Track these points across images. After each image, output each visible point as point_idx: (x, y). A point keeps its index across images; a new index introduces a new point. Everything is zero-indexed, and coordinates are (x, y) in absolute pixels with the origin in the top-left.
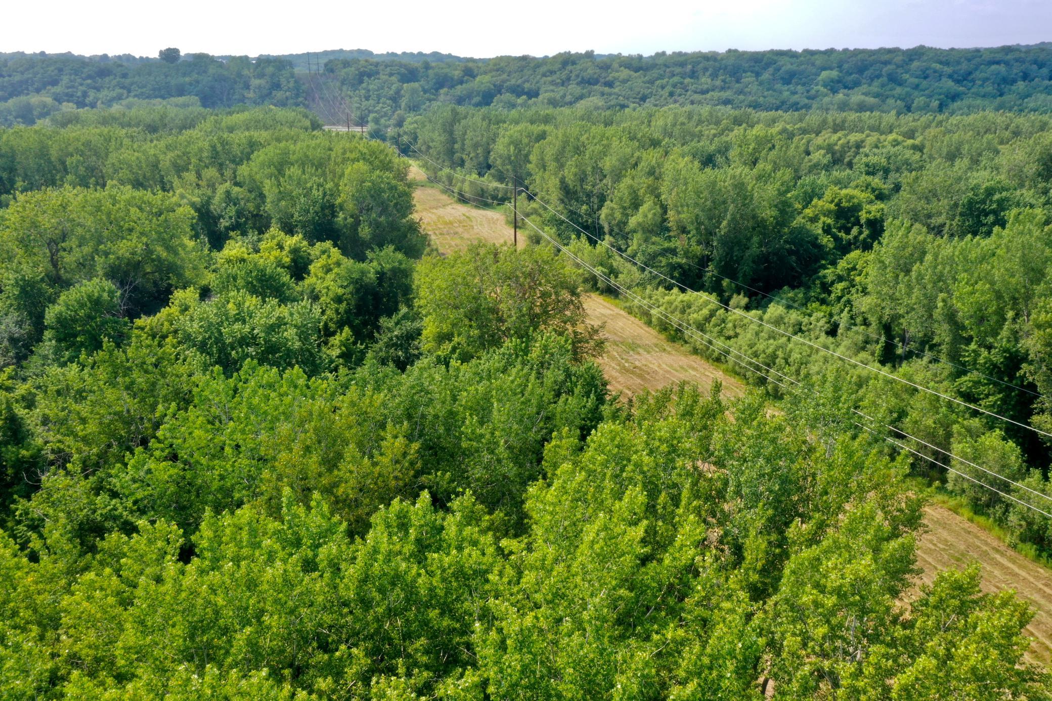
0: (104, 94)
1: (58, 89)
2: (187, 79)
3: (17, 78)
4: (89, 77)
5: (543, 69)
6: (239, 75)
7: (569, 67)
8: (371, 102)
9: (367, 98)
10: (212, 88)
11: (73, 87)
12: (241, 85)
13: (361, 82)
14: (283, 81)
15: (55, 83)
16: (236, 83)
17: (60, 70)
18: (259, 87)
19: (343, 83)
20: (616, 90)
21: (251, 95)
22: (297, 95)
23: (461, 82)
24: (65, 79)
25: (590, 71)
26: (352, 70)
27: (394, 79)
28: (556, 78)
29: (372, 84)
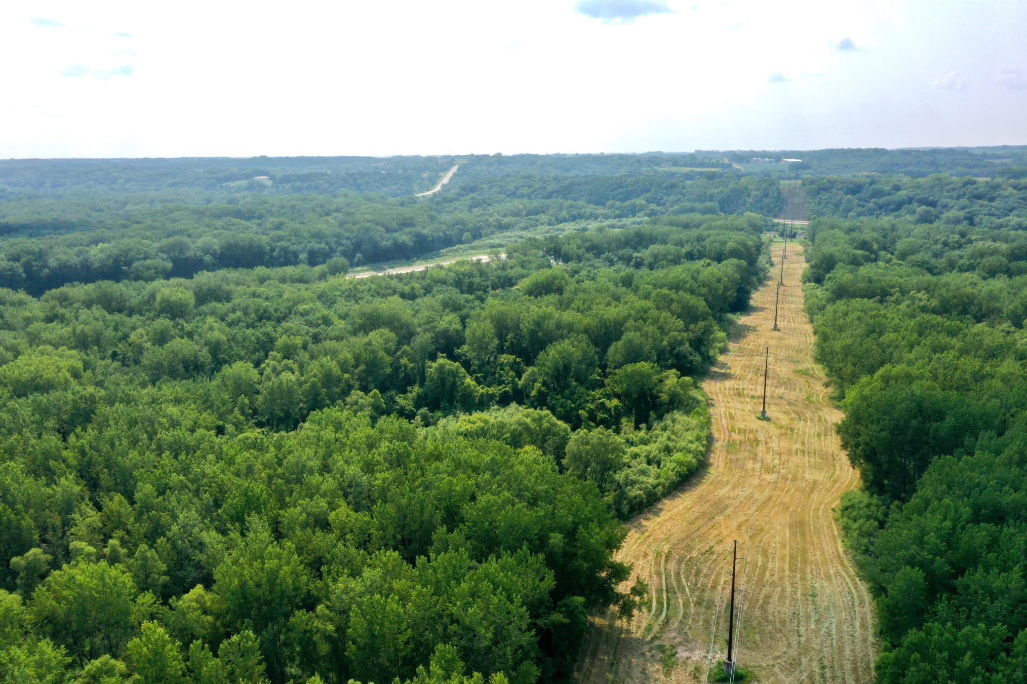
0: (672, 198)
1: (648, 195)
2: (716, 191)
3: (630, 188)
4: (665, 188)
5: (949, 187)
6: (746, 188)
7: (969, 186)
9: (819, 204)
10: (729, 196)
11: (656, 194)
12: (746, 194)
13: (819, 193)
14: (771, 192)
15: (648, 191)
17: (652, 184)
18: (756, 196)
19: (808, 194)
20: (994, 204)
21: (750, 200)
22: (777, 201)
23: (889, 194)
24: (653, 189)
25: (981, 190)
26: (814, 186)
27: (841, 192)
28: (955, 194)
29: (824, 196)
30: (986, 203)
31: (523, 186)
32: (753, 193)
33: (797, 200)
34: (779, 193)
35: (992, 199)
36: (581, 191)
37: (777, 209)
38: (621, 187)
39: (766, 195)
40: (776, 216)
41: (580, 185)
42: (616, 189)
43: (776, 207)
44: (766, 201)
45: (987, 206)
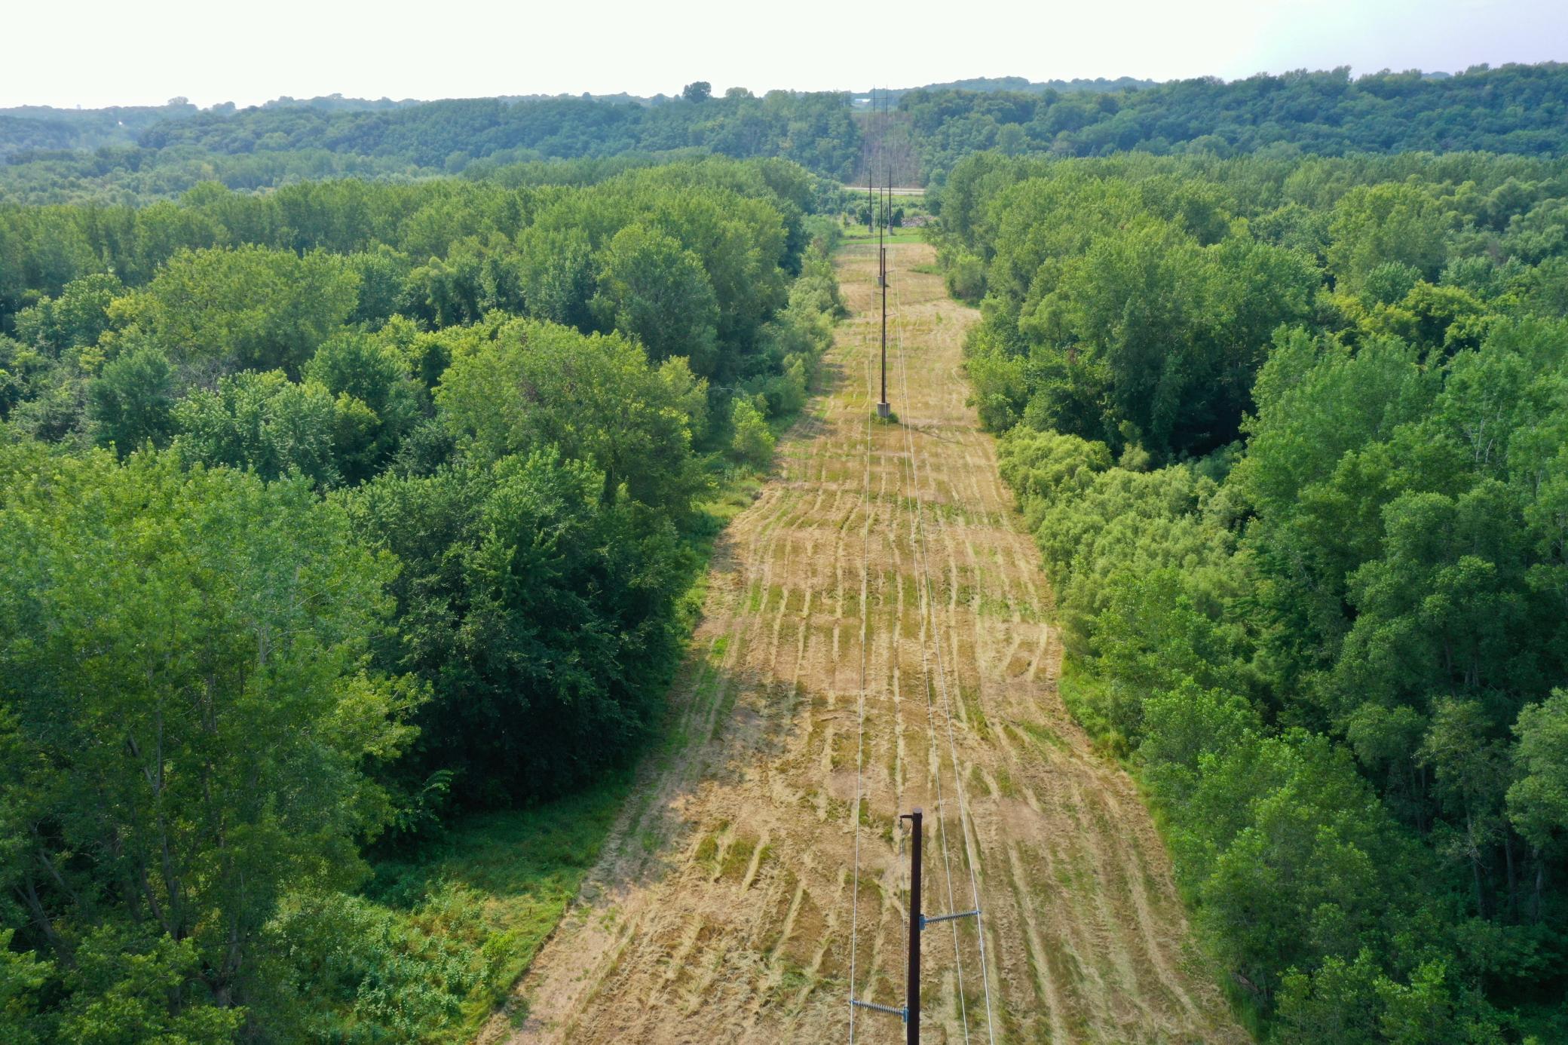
1: (554, 140)
2: (709, 124)
4: (595, 123)
5: (1225, 100)
6: (777, 117)
7: (1273, 94)
8: (949, 152)
10: (738, 136)
11: (574, 136)
12: (777, 131)
13: (941, 123)
14: (832, 124)
15: (553, 131)
16: (771, 127)
17: (563, 115)
18: (799, 133)
19: (915, 125)
20: (1343, 130)
21: (786, 144)
22: (849, 144)
23: (1094, 120)
24: (566, 126)
25: (1304, 100)
26: (928, 106)
27: (989, 118)
28: (1245, 111)
29: (954, 127)
30: (1325, 128)
31: (275, 130)
32: (794, 126)
33: (891, 141)
34: (851, 124)
35: (1334, 121)
36: (403, 136)
37: (847, 164)
38: (494, 123)
39: (823, 131)
40: (847, 180)
41: (403, 123)
42: (483, 128)
43: (846, 157)
44: (823, 143)
45: (1328, 136)
